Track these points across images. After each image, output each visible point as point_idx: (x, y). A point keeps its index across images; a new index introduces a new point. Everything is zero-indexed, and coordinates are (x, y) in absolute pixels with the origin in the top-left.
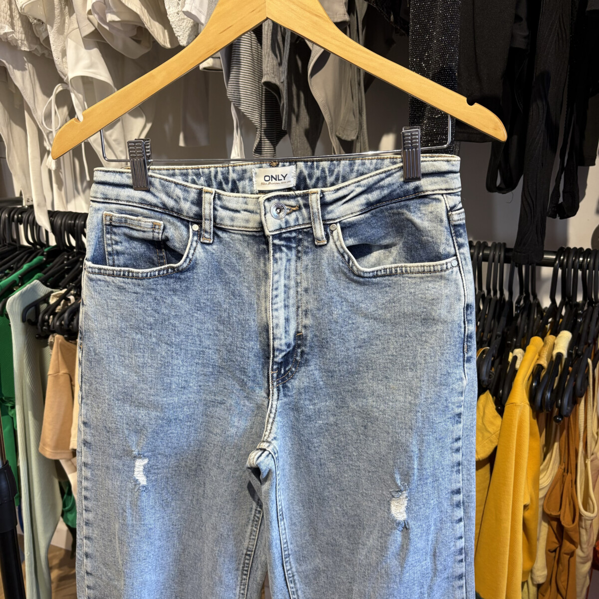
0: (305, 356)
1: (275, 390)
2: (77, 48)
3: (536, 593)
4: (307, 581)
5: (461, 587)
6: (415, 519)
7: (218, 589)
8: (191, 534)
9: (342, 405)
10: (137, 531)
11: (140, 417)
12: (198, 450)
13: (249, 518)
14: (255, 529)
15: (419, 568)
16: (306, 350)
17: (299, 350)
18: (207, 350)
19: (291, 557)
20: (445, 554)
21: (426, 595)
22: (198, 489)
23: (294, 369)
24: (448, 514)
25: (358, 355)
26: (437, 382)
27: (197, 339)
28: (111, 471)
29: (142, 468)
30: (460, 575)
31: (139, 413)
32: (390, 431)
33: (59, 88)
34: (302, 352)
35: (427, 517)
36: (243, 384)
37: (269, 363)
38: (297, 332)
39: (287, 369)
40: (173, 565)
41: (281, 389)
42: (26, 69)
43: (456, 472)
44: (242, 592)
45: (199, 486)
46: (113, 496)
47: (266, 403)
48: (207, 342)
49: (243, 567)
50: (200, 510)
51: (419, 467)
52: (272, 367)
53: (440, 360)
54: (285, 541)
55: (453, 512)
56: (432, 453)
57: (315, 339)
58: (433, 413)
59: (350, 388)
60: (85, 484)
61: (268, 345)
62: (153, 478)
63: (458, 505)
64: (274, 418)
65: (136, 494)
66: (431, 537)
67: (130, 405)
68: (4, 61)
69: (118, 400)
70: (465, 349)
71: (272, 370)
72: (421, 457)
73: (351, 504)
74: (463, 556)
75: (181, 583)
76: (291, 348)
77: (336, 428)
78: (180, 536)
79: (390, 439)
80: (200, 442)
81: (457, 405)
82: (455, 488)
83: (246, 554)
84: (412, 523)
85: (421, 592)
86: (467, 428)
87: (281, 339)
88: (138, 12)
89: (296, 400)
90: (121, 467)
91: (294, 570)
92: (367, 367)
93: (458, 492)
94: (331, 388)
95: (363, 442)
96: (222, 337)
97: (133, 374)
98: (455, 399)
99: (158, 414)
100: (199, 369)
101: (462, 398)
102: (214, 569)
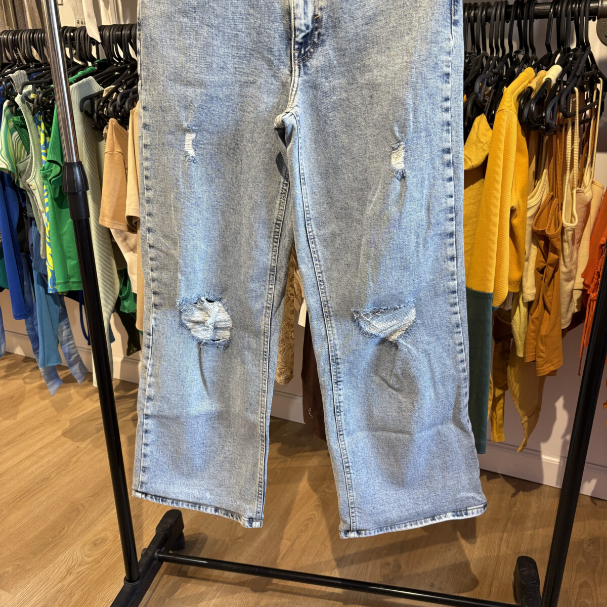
0: (322, 37)
1: (297, 67)
3: (526, 314)
4: (325, 244)
5: (451, 245)
6: (411, 168)
7: (254, 253)
8: (232, 211)
9: (352, 81)
10: (188, 198)
11: (188, 94)
12: (236, 130)
13: (278, 191)
14: (283, 201)
15: (415, 217)
16: (322, 31)
17: (316, 33)
18: (240, 33)
19: (312, 220)
20: (437, 209)
21: (421, 246)
22: (236, 167)
23: (312, 50)
24: (440, 172)
25: (365, 32)
26: (428, 40)
27: (232, 23)
28: (167, 147)
29: (191, 142)
30: (451, 233)
31: (187, 91)
32: (391, 91)
34: (319, 34)
35: (421, 169)
36: (270, 63)
37: (291, 44)
38: (315, 15)
39: (307, 50)
40: (218, 241)
41: (302, 67)
43: (446, 131)
44: (274, 258)
45: (237, 163)
46: (168, 169)
47: (289, 81)
48: (241, 26)
49: (274, 235)
50: (239, 186)
51: (414, 120)
52: (294, 47)
53: (431, 20)
54: (307, 205)
55: (444, 170)
56: (425, 107)
57: (329, 20)
58: (425, 69)
59: (359, 65)
60: (146, 164)
61: (290, 28)
62: (200, 152)
63: (448, 164)
64: (296, 91)
65: (187, 164)
66: (425, 192)
67: (180, 85)
69: (171, 80)
70: (453, 12)
71: (294, 50)
72: (415, 111)
73: (361, 169)
74: (453, 215)
75: (225, 258)
76: (309, 31)
77: (347, 103)
78: (223, 213)
79: (391, 97)
80: (237, 121)
81: (445, 64)
82: (446, 147)
83: (276, 224)
84: (408, 172)
85: (417, 242)
86: (455, 91)
87: (300, 19)
89: (314, 79)
90: (174, 142)
91: (314, 232)
92: (373, 43)
93: (448, 151)
94: (343, 67)
95: (369, 112)
96: (252, 21)
97: (182, 56)
98: (444, 57)
99: (203, 90)
100: (235, 51)
101: (450, 59)
102: (251, 235)
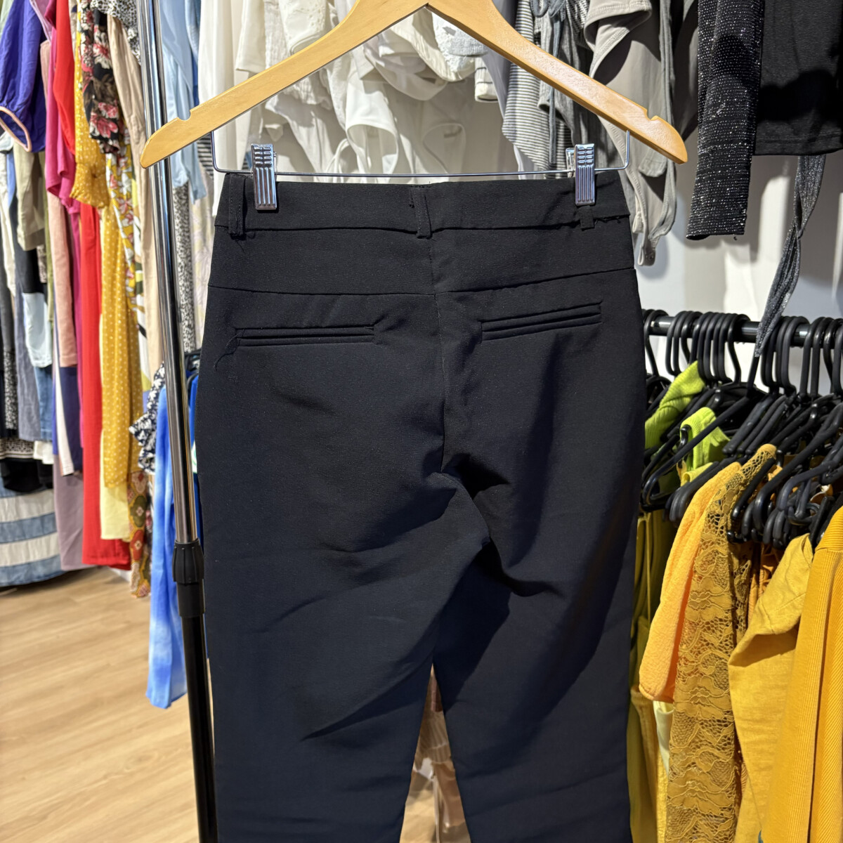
2: (356, 94)
33: (343, 144)
42: (312, 125)
68: (287, 117)
88: (410, 40)
